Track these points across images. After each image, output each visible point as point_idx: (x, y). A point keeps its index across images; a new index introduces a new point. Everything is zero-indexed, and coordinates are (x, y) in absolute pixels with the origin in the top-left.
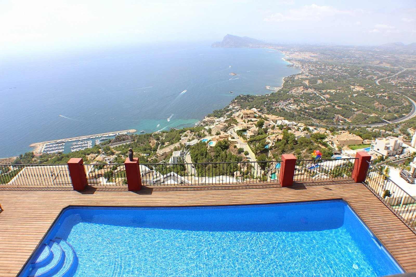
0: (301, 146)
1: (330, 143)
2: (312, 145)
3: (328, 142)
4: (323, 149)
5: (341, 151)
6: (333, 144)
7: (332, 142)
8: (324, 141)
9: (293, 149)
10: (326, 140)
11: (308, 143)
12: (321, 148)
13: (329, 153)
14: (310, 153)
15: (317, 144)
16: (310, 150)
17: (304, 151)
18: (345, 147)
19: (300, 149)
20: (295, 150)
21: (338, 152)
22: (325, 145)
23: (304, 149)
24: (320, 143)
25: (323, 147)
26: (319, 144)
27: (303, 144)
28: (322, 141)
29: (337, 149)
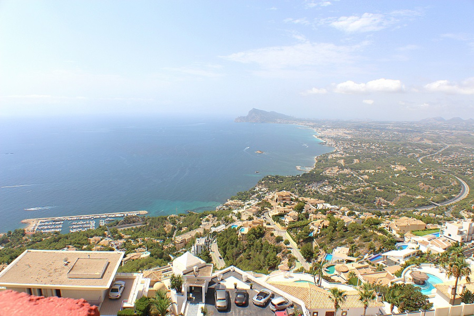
0: (353, 234)
1: (387, 229)
2: (366, 231)
3: (384, 228)
4: (381, 236)
5: (403, 238)
6: (392, 230)
7: (390, 228)
8: (379, 227)
9: (343, 237)
10: (382, 225)
11: (360, 230)
12: (377, 235)
13: (392, 241)
14: (364, 242)
15: (372, 231)
16: (364, 238)
17: (358, 239)
18: (408, 234)
19: (352, 236)
20: (345, 238)
21: (401, 240)
22: (382, 231)
23: (356, 237)
24: (376, 229)
25: (380, 234)
26: (375, 231)
27: (355, 231)
28: (377, 227)
29: (398, 236)
